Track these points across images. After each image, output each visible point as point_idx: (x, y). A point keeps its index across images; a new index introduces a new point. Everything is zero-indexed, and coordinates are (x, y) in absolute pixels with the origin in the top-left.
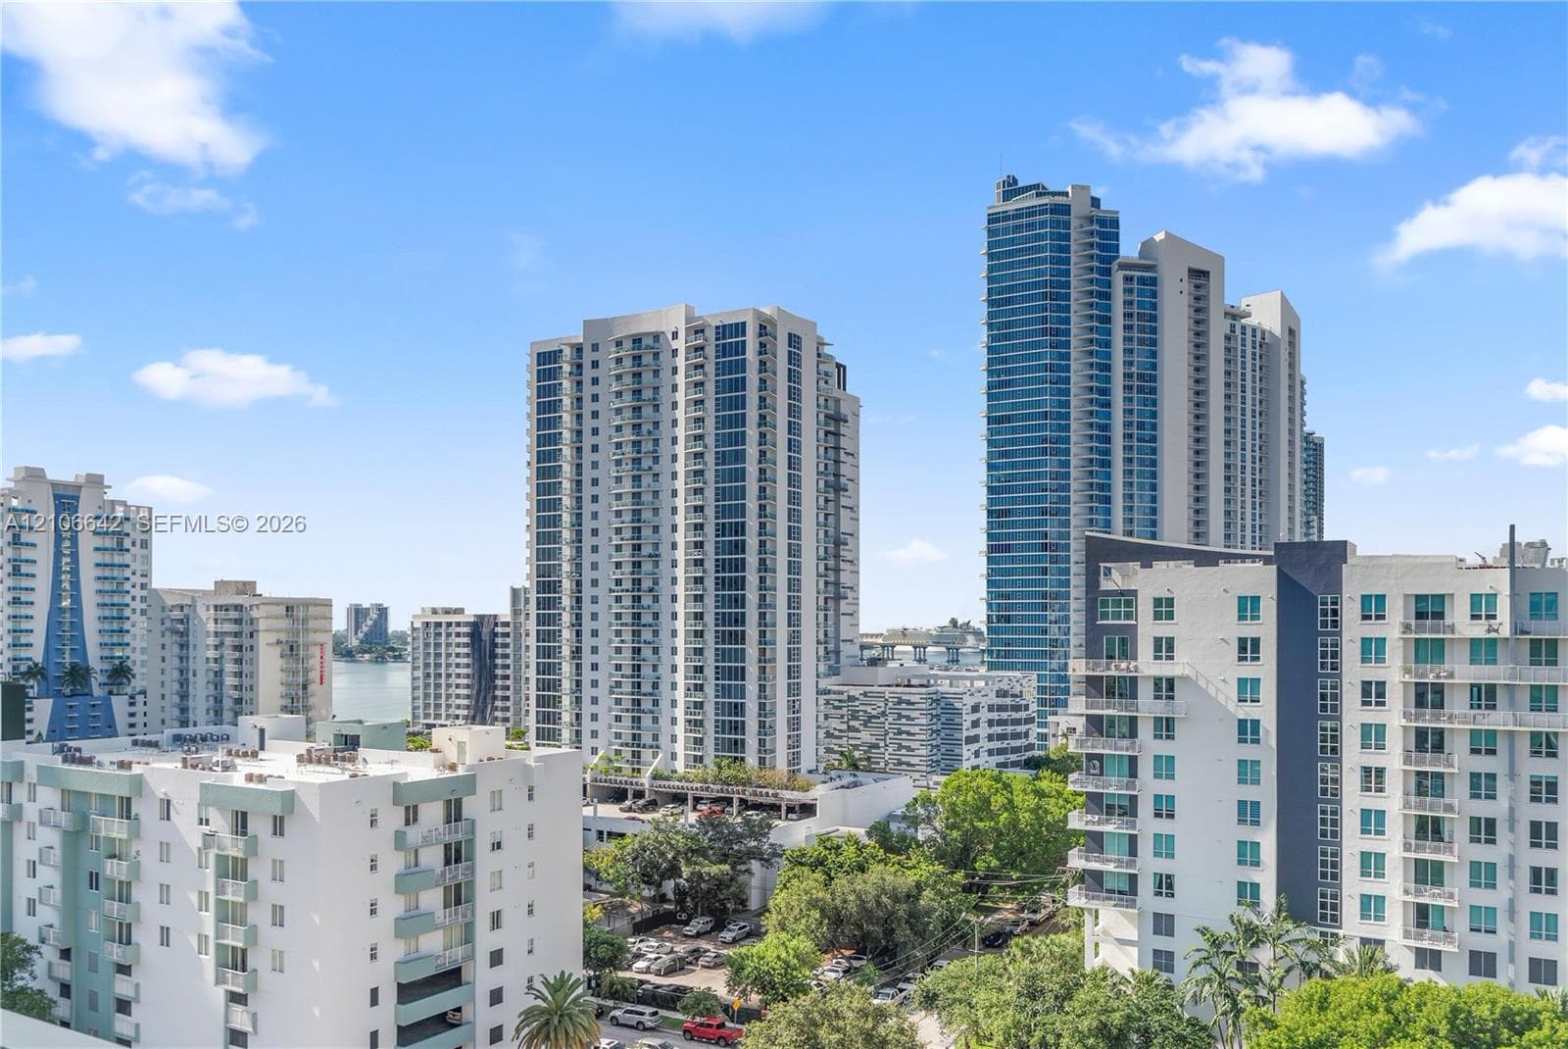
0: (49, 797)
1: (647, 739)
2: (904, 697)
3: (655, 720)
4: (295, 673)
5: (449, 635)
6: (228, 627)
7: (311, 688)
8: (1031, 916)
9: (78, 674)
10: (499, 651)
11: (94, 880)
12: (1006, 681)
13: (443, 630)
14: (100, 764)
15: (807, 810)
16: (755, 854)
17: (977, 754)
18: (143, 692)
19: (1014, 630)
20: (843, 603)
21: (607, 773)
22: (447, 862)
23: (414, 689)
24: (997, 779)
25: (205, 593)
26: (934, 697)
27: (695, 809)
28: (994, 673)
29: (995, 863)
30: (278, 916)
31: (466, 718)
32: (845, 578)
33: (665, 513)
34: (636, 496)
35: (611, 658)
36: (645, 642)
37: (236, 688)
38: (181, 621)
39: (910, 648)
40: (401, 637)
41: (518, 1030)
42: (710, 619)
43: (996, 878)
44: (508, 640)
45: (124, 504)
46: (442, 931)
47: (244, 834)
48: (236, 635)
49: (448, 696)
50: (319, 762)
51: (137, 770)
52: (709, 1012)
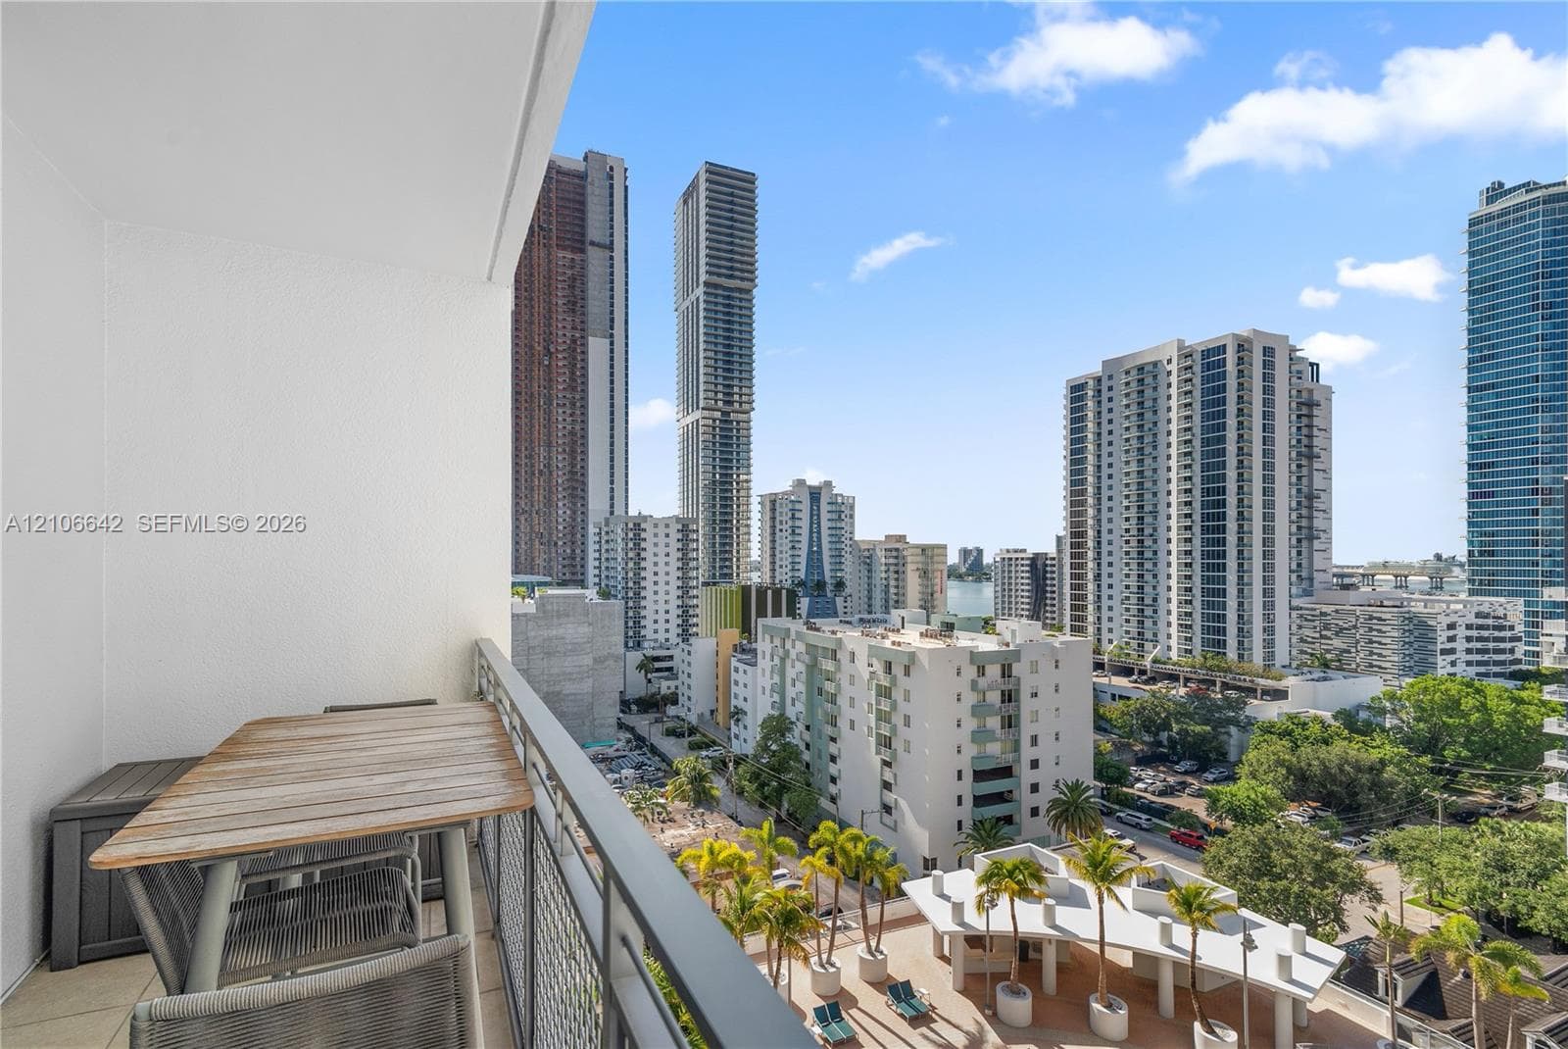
0: (800, 647)
1: (1148, 635)
2: (1375, 615)
3: (1155, 623)
4: (927, 586)
5: (1017, 565)
6: (892, 561)
7: (935, 595)
8: (1510, 803)
9: (820, 585)
10: (1048, 575)
11: (820, 691)
12: (1487, 605)
13: (1013, 562)
14: (824, 631)
15: (1280, 695)
16: (1235, 722)
17: (1453, 664)
18: (850, 596)
19: (1497, 563)
20: (1316, 542)
21: (1119, 656)
22: (1003, 702)
23: (996, 598)
24: (1469, 685)
25: (880, 542)
26: (1407, 615)
27: (1185, 686)
28: (1474, 598)
29: (1465, 753)
30: (907, 722)
31: (1027, 616)
32: (1317, 523)
33: (1162, 483)
34: (1140, 473)
35: (1122, 581)
36: (1147, 570)
37: (895, 594)
38: (868, 558)
39: (1391, 577)
40: (989, 566)
41: (1048, 811)
42: (1197, 554)
43: (1468, 766)
44: (1054, 569)
45: (841, 495)
46: (999, 743)
47: (890, 674)
48: (896, 565)
49: (1017, 603)
50: (931, 637)
51: (839, 635)
52: (1190, 826)
